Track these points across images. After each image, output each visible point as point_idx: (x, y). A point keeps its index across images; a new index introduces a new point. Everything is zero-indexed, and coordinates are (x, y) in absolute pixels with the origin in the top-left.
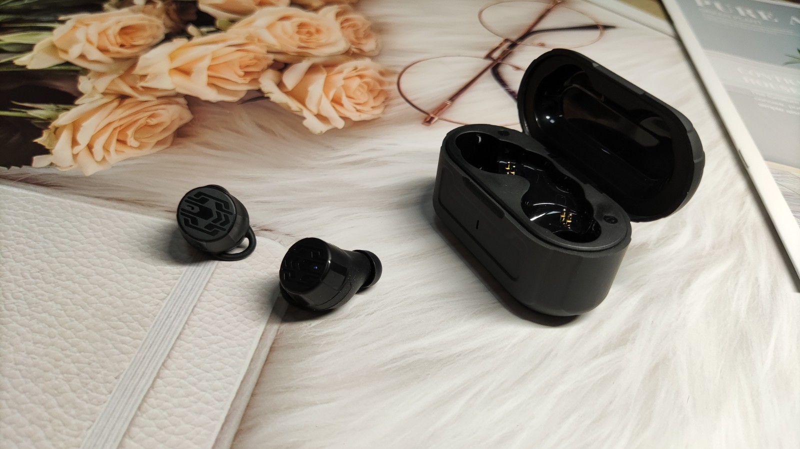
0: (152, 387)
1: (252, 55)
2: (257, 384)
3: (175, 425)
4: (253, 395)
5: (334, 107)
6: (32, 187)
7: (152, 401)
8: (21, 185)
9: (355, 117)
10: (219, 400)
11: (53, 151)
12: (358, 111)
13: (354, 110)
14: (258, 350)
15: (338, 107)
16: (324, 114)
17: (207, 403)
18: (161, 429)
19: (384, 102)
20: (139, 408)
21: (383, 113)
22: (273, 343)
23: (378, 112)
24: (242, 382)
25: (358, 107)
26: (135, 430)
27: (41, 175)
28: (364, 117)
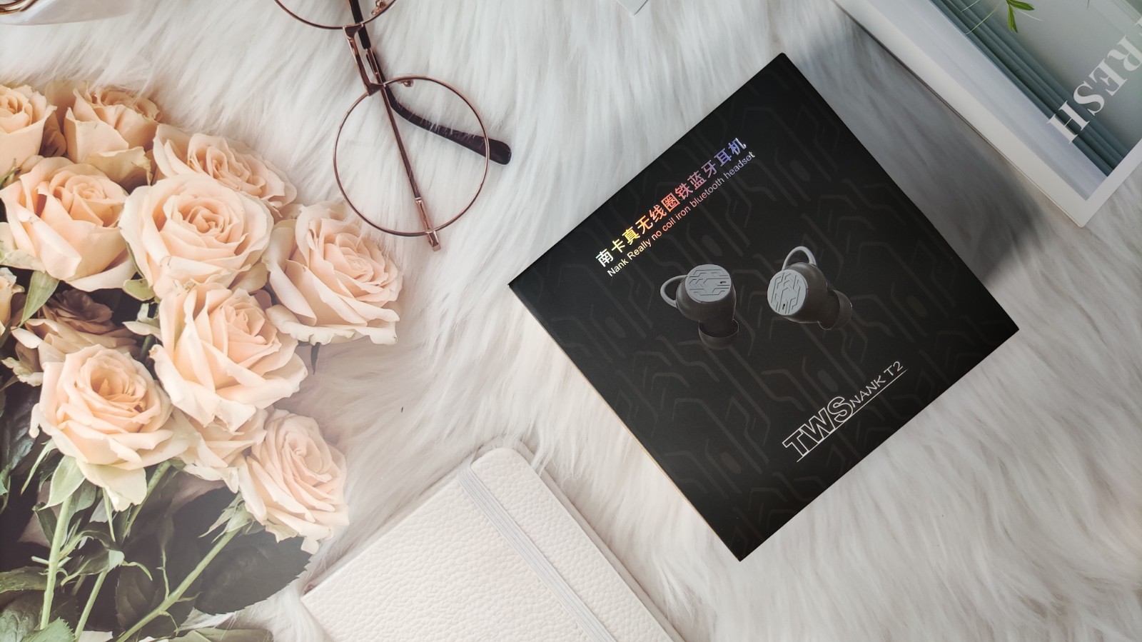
0: (556, 569)
1: (228, 307)
2: (589, 523)
3: (585, 570)
4: (594, 529)
5: (366, 302)
6: (339, 563)
7: (564, 573)
8: (332, 569)
10: (586, 545)
11: (301, 534)
12: (383, 286)
13: (379, 289)
14: (569, 510)
17: (583, 551)
18: (583, 577)
19: (383, 254)
20: (565, 580)
21: (399, 269)
22: (570, 500)
24: (583, 529)
26: (576, 587)
27: (329, 552)
28: (395, 288)
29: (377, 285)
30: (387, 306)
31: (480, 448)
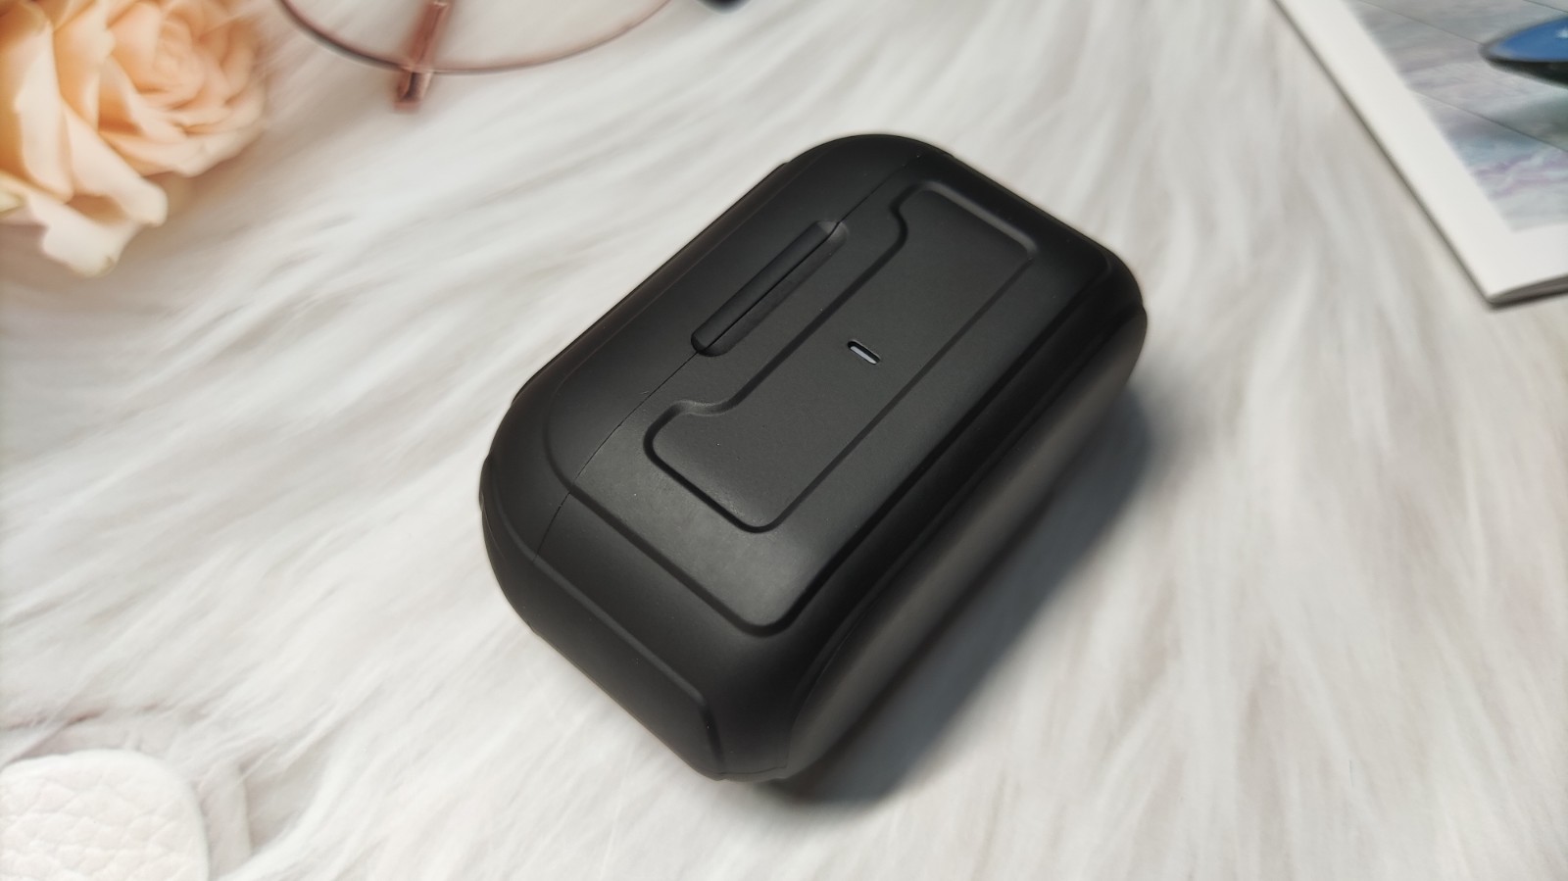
5: (114, 148)
9: (187, 158)
12: (189, 132)
13: (174, 134)
15: (126, 143)
16: (93, 186)
19: (254, 68)
21: (267, 109)
23: (247, 113)
25: (187, 118)
28: (216, 146)
29: (178, 125)
30: (158, 177)
31: (81, 719)
